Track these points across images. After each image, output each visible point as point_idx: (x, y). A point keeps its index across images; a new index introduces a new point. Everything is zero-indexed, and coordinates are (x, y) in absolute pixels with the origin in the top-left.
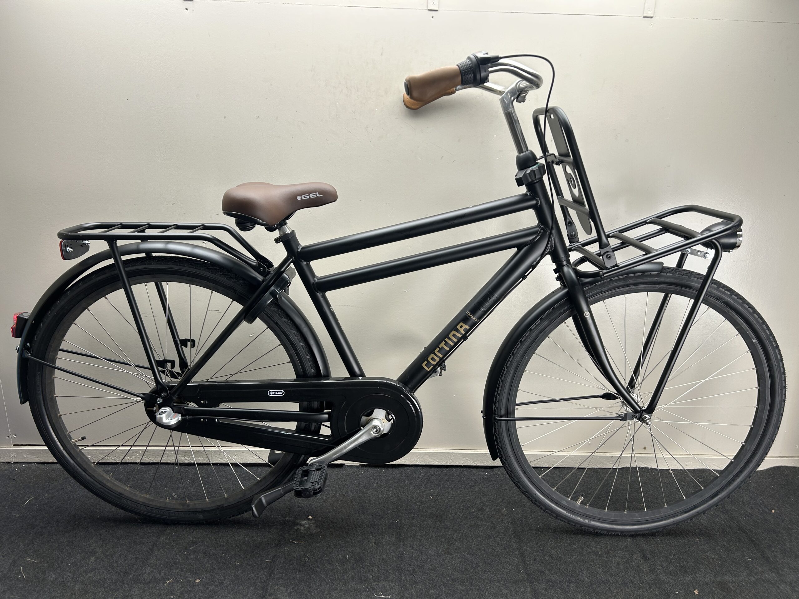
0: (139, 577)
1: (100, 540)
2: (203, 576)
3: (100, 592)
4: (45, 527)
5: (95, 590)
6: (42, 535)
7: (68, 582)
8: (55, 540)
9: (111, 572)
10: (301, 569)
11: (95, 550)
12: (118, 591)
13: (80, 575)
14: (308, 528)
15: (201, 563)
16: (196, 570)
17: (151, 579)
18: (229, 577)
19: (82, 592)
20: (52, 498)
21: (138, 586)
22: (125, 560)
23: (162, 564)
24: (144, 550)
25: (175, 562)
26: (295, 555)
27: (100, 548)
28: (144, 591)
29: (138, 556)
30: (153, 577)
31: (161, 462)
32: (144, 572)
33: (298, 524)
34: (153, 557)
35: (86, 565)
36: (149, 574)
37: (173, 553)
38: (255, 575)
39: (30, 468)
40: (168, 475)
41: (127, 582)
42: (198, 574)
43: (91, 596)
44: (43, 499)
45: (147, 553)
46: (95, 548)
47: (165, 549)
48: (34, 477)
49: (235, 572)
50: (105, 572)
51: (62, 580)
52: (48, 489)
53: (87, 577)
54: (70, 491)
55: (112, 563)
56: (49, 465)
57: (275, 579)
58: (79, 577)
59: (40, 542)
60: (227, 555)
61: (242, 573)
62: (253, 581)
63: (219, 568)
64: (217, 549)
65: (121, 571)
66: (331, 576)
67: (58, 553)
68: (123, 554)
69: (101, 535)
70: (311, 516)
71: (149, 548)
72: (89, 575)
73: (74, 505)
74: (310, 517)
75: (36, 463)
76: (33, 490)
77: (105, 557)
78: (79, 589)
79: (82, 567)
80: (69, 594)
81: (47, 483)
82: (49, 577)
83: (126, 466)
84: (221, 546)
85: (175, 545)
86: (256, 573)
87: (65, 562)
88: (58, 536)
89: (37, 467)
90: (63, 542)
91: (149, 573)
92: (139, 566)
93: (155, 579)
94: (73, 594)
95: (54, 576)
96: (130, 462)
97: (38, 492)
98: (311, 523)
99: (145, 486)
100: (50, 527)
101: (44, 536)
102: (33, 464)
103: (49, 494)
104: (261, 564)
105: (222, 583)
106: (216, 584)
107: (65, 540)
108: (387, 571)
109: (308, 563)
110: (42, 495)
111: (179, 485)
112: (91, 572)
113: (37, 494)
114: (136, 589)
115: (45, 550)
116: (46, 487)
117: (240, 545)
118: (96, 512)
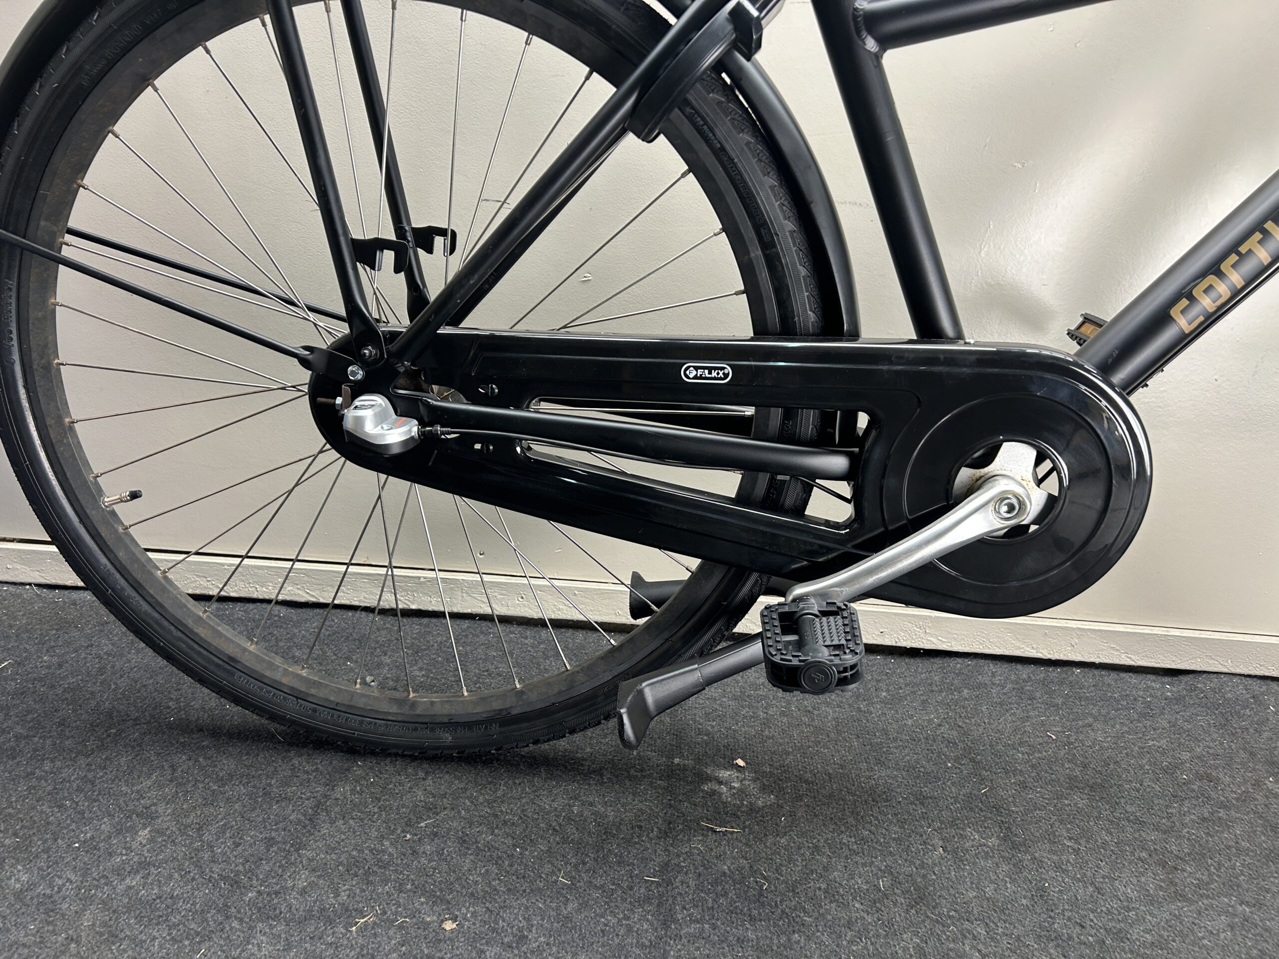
0: (275, 901)
1: (171, 781)
2: (464, 910)
3: (154, 938)
4: (27, 737)
5: (141, 932)
6: (14, 758)
7: (64, 899)
8: (46, 772)
9: (193, 879)
10: (755, 912)
11: (153, 808)
12: (210, 939)
13: (103, 881)
14: (741, 791)
15: (454, 872)
16: (441, 890)
17: (310, 910)
18: (543, 919)
19: (101, 934)
20: (60, 666)
21: (271, 927)
22: (237, 845)
23: (341, 864)
24: (291, 818)
25: (380, 860)
26: (725, 867)
27: (167, 803)
28: (288, 947)
29: (273, 834)
30: (315, 902)
31: (336, 602)
32: (290, 883)
33: (709, 779)
34: (316, 841)
35: (124, 852)
36: (303, 892)
37: (374, 834)
38: (620, 920)
39: (20, 596)
40: (354, 635)
41: (239, 912)
42: (448, 902)
43: (125, 951)
44: (36, 667)
45: (299, 827)
46: (155, 805)
47: (351, 822)
48: (23, 615)
49: (558, 908)
50: (176, 875)
51: (48, 892)
52: (53, 644)
53: (121, 888)
54: (106, 653)
55: (197, 850)
56: (66, 592)
57: (684, 940)
58: (97, 887)
59: (7, 775)
60: (527, 853)
61: (579, 911)
62: (617, 941)
63: (509, 890)
64: (496, 831)
65: (224, 878)
66: (851, 942)
67: (49, 810)
68: (232, 827)
69: (173, 768)
70: (742, 759)
71: (305, 815)
72: (128, 881)
73: (113, 687)
74: (741, 762)
75: (36, 585)
76: (16, 644)
77: (180, 830)
78: (94, 925)
79: (110, 855)
80: (60, 939)
81: (54, 632)
82: (9, 878)
83: (251, 606)
84: (505, 823)
85: (376, 810)
86: (621, 916)
87: (63, 838)
88: (58, 764)
89: (37, 595)
90: (69, 782)
91: (304, 888)
92: (275, 863)
93: (322, 910)
94: (72, 940)
95: (25, 878)
96: (261, 597)
97: (26, 650)
98: (744, 779)
99: (297, 654)
100: (40, 738)
101: (18, 759)
102: (28, 587)
103: (52, 656)
104: (631, 889)
105: (522, 939)
106: (506, 940)
107: (75, 776)
108: (1018, 939)
109: (770, 896)
110: (35, 657)
111: (383, 658)
112: (134, 872)
113: (24, 655)
114: (264, 938)
115: (14, 799)
116: (50, 640)
117: (560, 825)
118: (169, 707)
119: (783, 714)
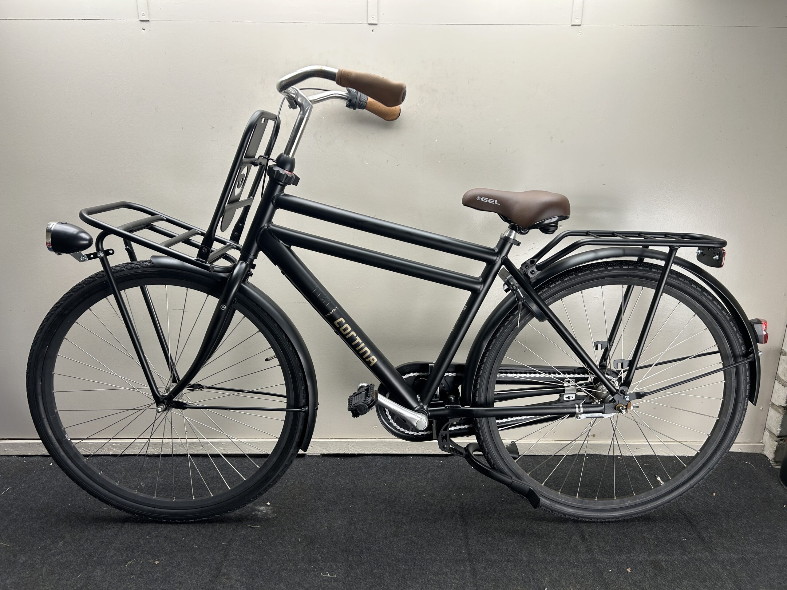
0: (103, 560)
1: (70, 526)
2: (162, 558)
3: (65, 573)
4: (20, 514)
5: (61, 571)
6: (16, 522)
7: (37, 564)
8: (27, 526)
9: (77, 555)
10: (255, 551)
11: (64, 535)
12: (82, 572)
13: (48, 558)
14: (266, 513)
15: (161, 547)
16: (156, 553)
17: (114, 562)
18: (187, 558)
19: (49, 573)
20: (29, 488)
21: (101, 567)
22: (91, 544)
23: (125, 547)
24: (110, 534)
25: (138, 545)
26: (251, 538)
27: (69, 533)
28: (106, 572)
29: (103, 540)
30: (115, 559)
32: (108, 554)
33: (256, 510)
34: (117, 541)
35: (55, 549)
36: (112, 557)
37: (137, 537)
38: (211, 557)
39: (10, 461)
40: (139, 466)
41: (91, 564)
42: (158, 556)
43: (56, 577)
44: (20, 489)
45: (112, 537)
46: (64, 534)
47: (130, 534)
48: (13, 469)
49: (192, 555)
50: (72, 555)
51: (32, 562)
52: (25, 479)
53: (54, 560)
54: (45, 482)
55: (78, 547)
56: (28, 458)
57: (229, 561)
58: (47, 560)
59: (14, 528)
60: (186, 539)
61: (199, 555)
62: (209, 563)
63: (178, 551)
64: (178, 533)
65: (86, 554)
66: (282, 557)
67: (30, 538)
68: (90, 539)
69: (70, 522)
70: (269, 502)
71: (114, 533)
72: (56, 557)
73: (48, 494)
74: (269, 504)
75: (16, 456)
76: (12, 480)
77: (73, 541)
78: (46, 570)
79: (51, 550)
80: (36, 575)
81: (25, 474)
82: (19, 559)
83: (100, 458)
84: (181, 530)
85: (138, 530)
86: (212, 555)
87: (35, 546)
88: (31, 523)
89: (17, 460)
90: (35, 528)
91: (112, 555)
92: (103, 549)
93: (118, 561)
94: (40, 575)
95: (24, 559)
96: (103, 454)
97: (15, 483)
98: (268, 509)
99: (116, 476)
100: (24, 514)
101: (18, 522)
102: (13, 457)
103: (25, 484)
104: (217, 547)
105: (179, 564)
106: (174, 565)
107: (37, 526)
108: (336, 552)
109: (262, 546)
110: (19, 485)
111: (148, 475)
112: (58, 554)
113: (15, 484)
114: (99, 571)
115: (18, 535)
116: (24, 478)
117: (200, 530)
118: (69, 500)
119: (292, 485)
